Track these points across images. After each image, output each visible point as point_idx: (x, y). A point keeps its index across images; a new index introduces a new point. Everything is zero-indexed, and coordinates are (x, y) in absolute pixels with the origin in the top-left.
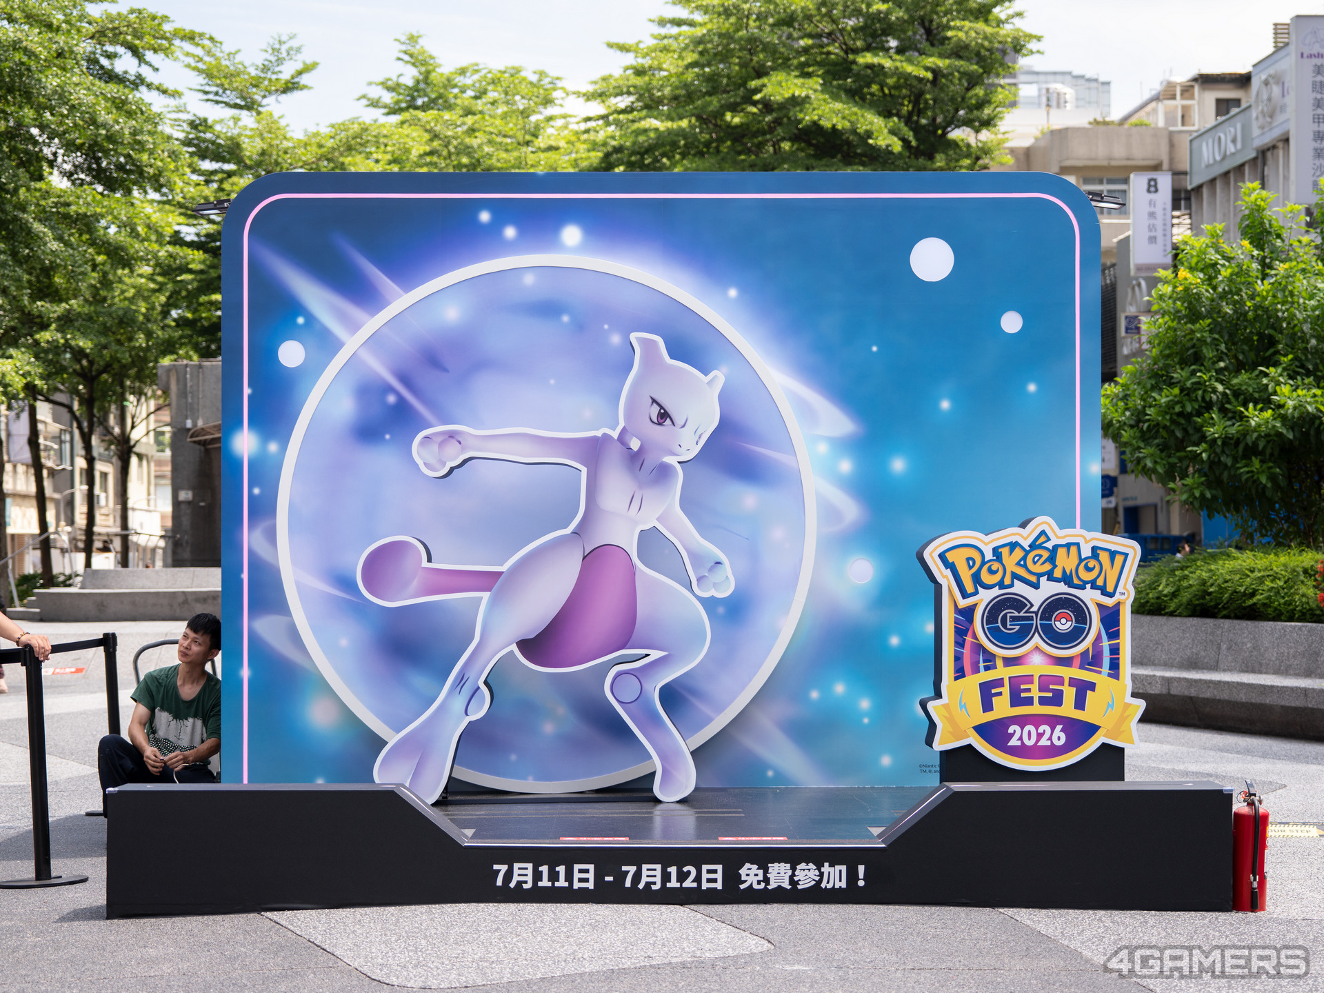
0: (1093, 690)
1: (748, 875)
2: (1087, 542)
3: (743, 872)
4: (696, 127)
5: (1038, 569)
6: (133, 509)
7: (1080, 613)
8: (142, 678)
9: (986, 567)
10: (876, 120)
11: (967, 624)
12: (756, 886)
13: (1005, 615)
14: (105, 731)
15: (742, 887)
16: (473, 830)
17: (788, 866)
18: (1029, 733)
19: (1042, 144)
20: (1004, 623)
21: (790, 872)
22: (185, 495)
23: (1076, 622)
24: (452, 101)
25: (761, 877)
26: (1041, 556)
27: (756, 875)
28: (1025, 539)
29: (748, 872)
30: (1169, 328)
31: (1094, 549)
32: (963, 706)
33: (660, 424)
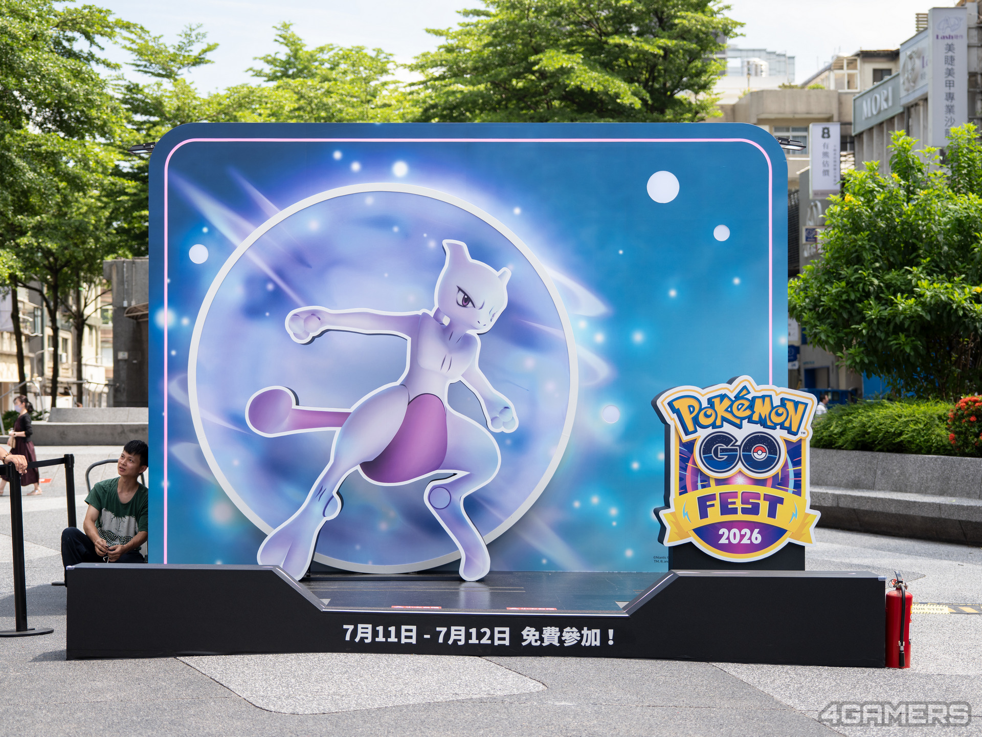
0: (782, 503)
1: (528, 635)
2: (777, 394)
3: (524, 633)
4: (490, 90)
5: (741, 414)
6: (86, 365)
7: (772, 446)
8: (92, 487)
9: (702, 412)
10: (622, 85)
11: (688, 454)
12: (534, 644)
13: (717, 448)
14: (65, 525)
15: (524, 644)
16: (329, 600)
17: (557, 629)
18: (735, 534)
19: (744, 102)
20: (716, 454)
21: (559, 634)
22: (123, 355)
23: (769, 453)
24: (314, 71)
25: (537, 637)
26: (743, 405)
27: (534, 635)
28: (732, 392)
29: (528, 633)
30: (839, 237)
31: (782, 400)
32: (686, 514)
33: (464, 306)
